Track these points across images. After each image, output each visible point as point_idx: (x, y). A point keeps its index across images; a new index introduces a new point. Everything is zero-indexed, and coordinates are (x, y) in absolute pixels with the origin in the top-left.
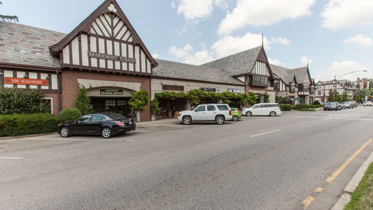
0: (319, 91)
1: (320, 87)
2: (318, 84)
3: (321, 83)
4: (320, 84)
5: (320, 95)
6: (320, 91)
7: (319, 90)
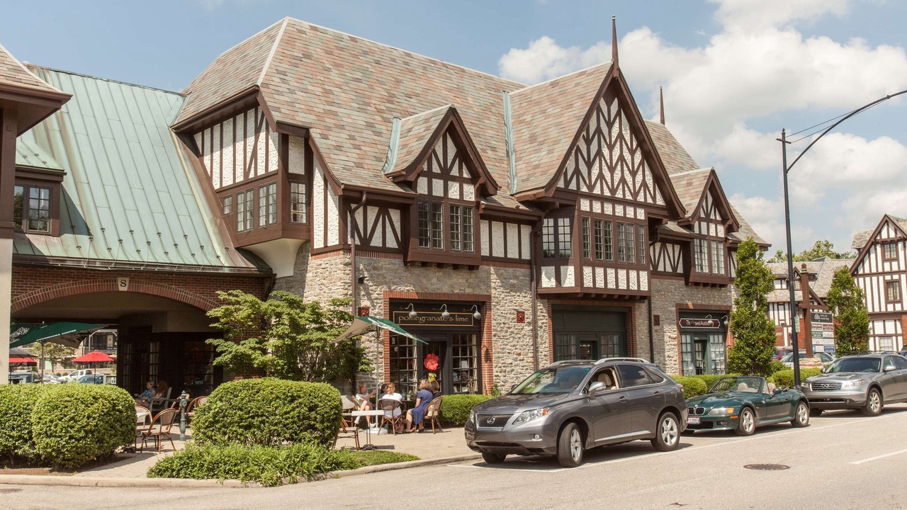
0: (888, 278)
1: (894, 256)
2: (884, 235)
3: (897, 229)
4: (892, 235)
5: (894, 302)
6: (896, 277)
7: (891, 273)
